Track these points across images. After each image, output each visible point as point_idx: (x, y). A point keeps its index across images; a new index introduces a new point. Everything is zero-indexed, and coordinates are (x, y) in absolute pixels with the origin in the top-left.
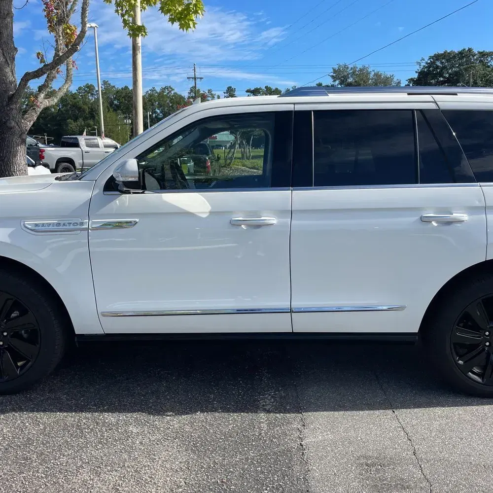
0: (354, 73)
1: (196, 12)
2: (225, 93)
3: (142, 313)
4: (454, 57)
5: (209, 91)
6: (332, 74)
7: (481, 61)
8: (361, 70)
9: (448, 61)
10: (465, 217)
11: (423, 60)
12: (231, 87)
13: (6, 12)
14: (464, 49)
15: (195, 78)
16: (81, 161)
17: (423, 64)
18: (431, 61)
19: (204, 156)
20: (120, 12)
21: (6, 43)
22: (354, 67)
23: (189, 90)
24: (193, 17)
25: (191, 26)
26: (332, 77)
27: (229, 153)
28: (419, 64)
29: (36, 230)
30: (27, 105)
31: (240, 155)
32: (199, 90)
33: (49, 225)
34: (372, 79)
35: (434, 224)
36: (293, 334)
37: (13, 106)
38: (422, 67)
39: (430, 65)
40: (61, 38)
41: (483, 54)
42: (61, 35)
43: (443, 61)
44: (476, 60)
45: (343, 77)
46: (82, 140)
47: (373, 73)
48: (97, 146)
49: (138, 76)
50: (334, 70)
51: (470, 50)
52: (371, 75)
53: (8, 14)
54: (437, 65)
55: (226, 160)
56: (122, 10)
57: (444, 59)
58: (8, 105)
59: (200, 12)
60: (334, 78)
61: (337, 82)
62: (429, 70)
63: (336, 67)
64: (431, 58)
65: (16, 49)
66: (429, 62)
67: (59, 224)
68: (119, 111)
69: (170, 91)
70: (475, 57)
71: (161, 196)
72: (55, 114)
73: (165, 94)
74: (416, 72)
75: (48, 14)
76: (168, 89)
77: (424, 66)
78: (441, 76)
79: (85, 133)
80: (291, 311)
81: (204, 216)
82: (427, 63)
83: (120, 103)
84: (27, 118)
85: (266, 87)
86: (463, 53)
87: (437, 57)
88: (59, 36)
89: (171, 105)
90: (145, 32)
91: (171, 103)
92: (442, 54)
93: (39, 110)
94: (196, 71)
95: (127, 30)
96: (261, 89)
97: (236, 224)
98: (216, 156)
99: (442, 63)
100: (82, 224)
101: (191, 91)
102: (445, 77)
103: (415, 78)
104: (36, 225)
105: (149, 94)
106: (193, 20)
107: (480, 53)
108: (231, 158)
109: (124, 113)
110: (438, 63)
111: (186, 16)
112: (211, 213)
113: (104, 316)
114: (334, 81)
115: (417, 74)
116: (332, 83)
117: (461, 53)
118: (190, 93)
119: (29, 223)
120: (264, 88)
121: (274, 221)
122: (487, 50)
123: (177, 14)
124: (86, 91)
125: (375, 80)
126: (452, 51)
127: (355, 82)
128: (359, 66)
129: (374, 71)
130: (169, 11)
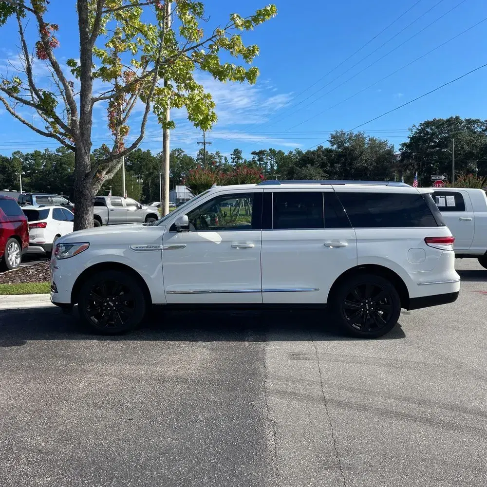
0: (350, 138)
1: (212, 120)
2: (232, 155)
3: (188, 292)
4: (443, 124)
5: (217, 153)
6: (330, 139)
7: (468, 128)
8: (356, 136)
9: (437, 127)
10: (346, 244)
11: (415, 126)
12: (238, 149)
13: (88, 121)
14: (452, 117)
15: (204, 143)
16: (107, 218)
17: (415, 130)
18: (421, 128)
19: (214, 213)
20: (156, 112)
21: (86, 141)
22: (350, 133)
23: (198, 152)
24: (210, 123)
25: (209, 128)
26: (330, 142)
27: (234, 211)
28: (411, 130)
29: (137, 249)
30: (45, 166)
31: (244, 213)
32: (207, 152)
33: (143, 247)
34: (368, 144)
35: (331, 247)
36: (263, 304)
37: (88, 181)
38: (414, 133)
39: (421, 131)
40: (119, 134)
41: (469, 122)
42: (119, 132)
43: (433, 127)
44: (464, 126)
45: (340, 142)
46: (109, 200)
47: (368, 139)
48: (121, 205)
49: (166, 155)
50: (332, 135)
51: (457, 118)
52: (367, 140)
53: (89, 122)
54: (427, 131)
55: (231, 216)
56: (158, 111)
57: (434, 126)
58: (85, 180)
59: (215, 120)
60: (333, 143)
61: (335, 146)
62: (420, 136)
63: (334, 133)
64: (421, 125)
65: (91, 144)
66: (420, 128)
67: (148, 247)
68: (132, 172)
69: (180, 153)
70: (462, 124)
71: (197, 234)
72: (71, 174)
73: (175, 155)
74: (408, 137)
75: (111, 118)
76: (178, 151)
77: (416, 132)
78: (432, 141)
79: (110, 194)
80: (262, 292)
81: (218, 243)
82: (418, 129)
83: (133, 164)
84: (95, 188)
85: (270, 150)
86: (451, 121)
87: (427, 124)
88: (118, 133)
89: (180, 166)
90: (174, 126)
91: (181, 164)
92: (432, 122)
93: (102, 183)
94: (205, 137)
95: (161, 124)
96: (266, 152)
97: (234, 247)
98: (223, 213)
99: (432, 129)
100: (159, 247)
101: (200, 153)
102: (435, 142)
103: (407, 143)
104: (137, 247)
105: (160, 156)
106: (210, 125)
107: (466, 120)
108: (236, 215)
109: (136, 173)
110: (429, 130)
111: (205, 122)
112: (222, 241)
113: (168, 294)
114: (332, 145)
115: (409, 139)
116: (330, 148)
117: (449, 121)
118: (198, 155)
119: (133, 247)
120: (268, 150)
121: (252, 245)
122: (474, 118)
123: (200, 121)
124: (101, 153)
125: (371, 145)
126: (440, 119)
127: (351, 146)
128: (355, 133)
129: (369, 136)
130: (194, 119)
